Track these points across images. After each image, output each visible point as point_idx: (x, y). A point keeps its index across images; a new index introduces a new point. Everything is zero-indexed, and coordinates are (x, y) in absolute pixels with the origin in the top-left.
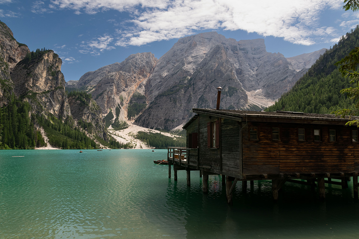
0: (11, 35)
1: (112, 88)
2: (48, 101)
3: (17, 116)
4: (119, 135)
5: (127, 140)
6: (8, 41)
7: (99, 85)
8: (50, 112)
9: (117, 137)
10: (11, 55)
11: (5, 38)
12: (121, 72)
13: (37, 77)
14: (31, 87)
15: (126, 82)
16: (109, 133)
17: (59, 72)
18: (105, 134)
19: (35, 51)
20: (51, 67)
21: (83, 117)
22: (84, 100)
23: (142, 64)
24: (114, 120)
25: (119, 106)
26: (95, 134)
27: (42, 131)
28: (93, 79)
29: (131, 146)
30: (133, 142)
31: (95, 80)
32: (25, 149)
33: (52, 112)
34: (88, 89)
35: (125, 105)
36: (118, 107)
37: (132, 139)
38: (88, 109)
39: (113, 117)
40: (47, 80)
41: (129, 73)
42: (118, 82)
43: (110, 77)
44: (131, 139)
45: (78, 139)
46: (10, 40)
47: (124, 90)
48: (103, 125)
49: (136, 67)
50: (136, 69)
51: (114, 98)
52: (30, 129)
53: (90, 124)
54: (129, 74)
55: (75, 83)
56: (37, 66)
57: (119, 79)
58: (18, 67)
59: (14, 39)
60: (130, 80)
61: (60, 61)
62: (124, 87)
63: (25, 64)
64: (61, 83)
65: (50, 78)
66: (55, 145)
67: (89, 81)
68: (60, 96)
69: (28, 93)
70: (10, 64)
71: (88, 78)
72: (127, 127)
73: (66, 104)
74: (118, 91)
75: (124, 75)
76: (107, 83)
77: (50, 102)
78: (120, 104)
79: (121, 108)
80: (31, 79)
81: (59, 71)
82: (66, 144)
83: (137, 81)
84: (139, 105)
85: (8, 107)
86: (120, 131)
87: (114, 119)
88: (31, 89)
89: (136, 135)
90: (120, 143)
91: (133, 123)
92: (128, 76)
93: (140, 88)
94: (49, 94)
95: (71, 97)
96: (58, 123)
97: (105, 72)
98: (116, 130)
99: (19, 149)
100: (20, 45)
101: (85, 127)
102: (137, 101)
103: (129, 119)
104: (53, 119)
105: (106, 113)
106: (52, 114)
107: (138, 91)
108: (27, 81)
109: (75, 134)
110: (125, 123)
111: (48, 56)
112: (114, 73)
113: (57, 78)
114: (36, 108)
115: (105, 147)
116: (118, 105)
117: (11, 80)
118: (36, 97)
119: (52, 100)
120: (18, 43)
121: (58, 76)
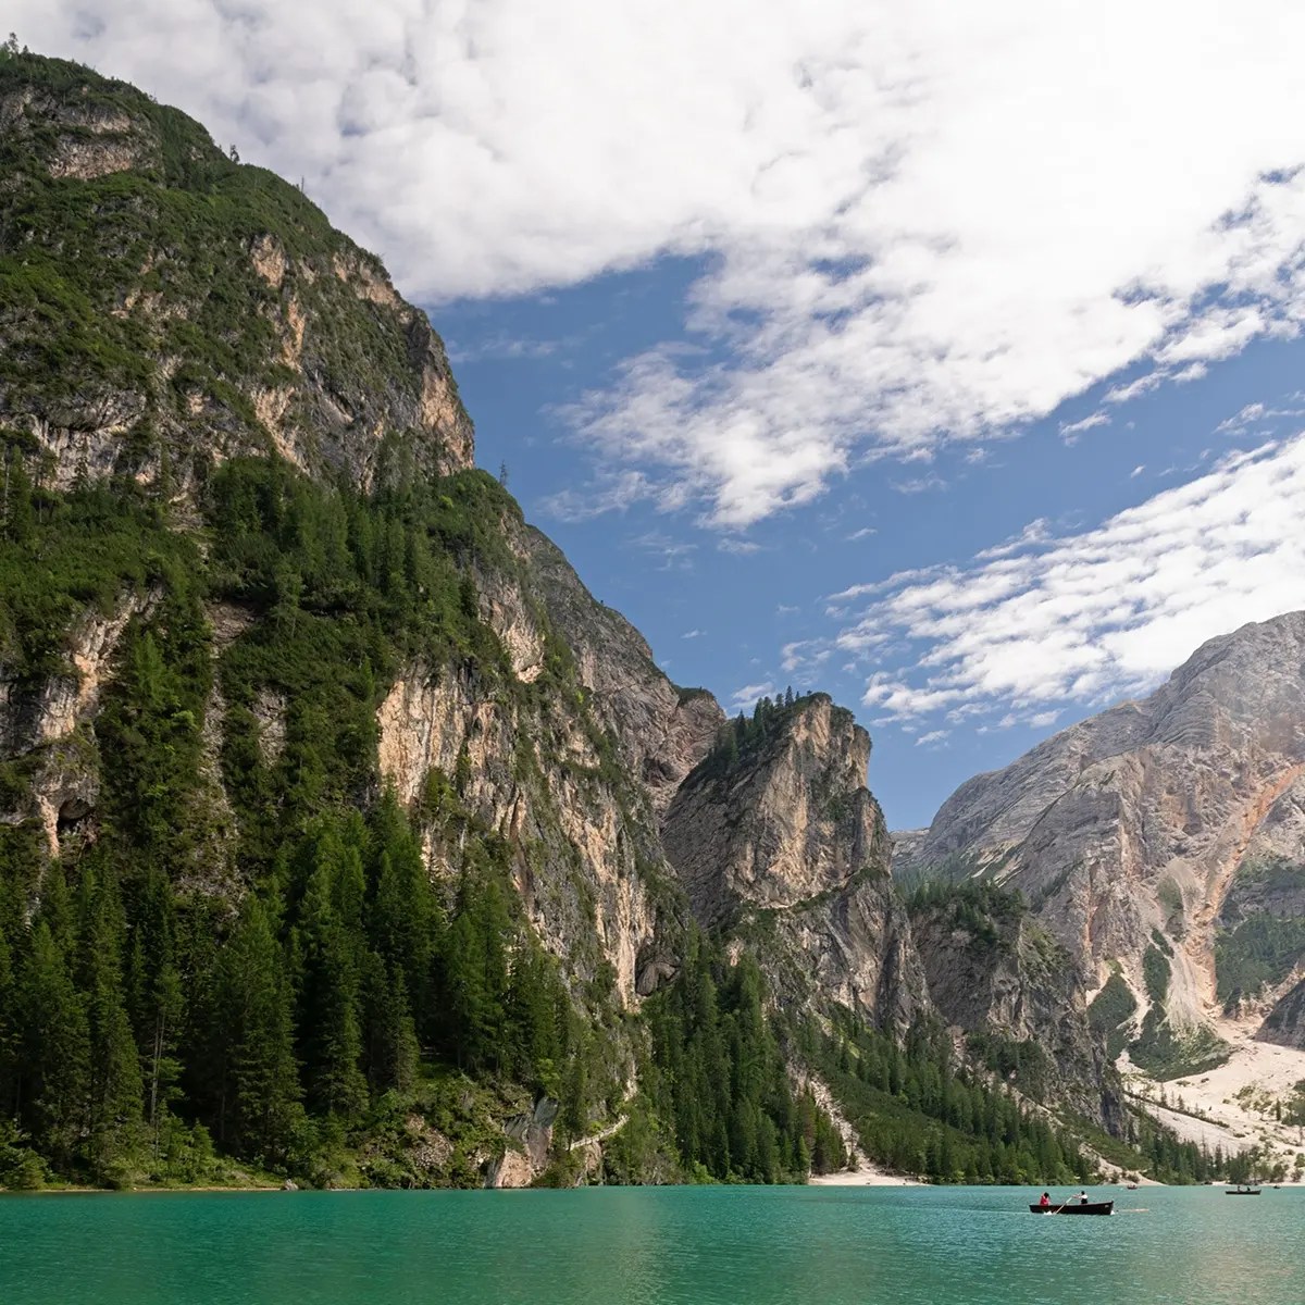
0: (646, 660)
1: (1110, 848)
2: (825, 944)
3: (719, 1025)
4: (1186, 1105)
5: (1239, 1136)
6: (636, 688)
7: (1039, 836)
8: (836, 998)
9: (1178, 1115)
10: (654, 747)
11: (625, 679)
12: (1156, 748)
13: (770, 834)
14: (750, 886)
15: (1188, 801)
16: (1131, 1095)
17: (864, 797)
18: (1110, 1102)
19: (749, 715)
20: (826, 776)
21: (991, 1015)
22: (991, 926)
23: (1277, 681)
24: (1139, 1022)
25: (1162, 942)
26: (1057, 1105)
27: (822, 1094)
28: (1003, 809)
29: (1272, 1164)
30: (1275, 1143)
31: (1014, 814)
32: (768, 1182)
33: (843, 997)
34: (983, 865)
35: (1196, 933)
36: (1158, 947)
37: (1270, 1128)
38: (1012, 969)
39: (1133, 1006)
40: (813, 838)
41: (1205, 748)
42: (1145, 811)
43: (1093, 785)
44: (1262, 1125)
45: (989, 1131)
46: (647, 682)
47: (1179, 846)
48: (1098, 1053)
49: (1239, 708)
50: (1243, 720)
51: (1125, 902)
52: (777, 1087)
53: (1029, 1051)
54: (1201, 755)
55: (913, 845)
56: (767, 779)
57: (1148, 790)
58: (685, 797)
59: (660, 675)
60: (1212, 786)
61: (862, 739)
62: (1179, 832)
63: (713, 783)
64: (874, 852)
65: (827, 833)
66: (893, 1165)
67: (981, 825)
68: (876, 914)
69: (739, 913)
70: (653, 790)
71: (974, 809)
72: (1224, 1060)
73: (904, 952)
74: (1150, 859)
75: (1172, 767)
76: (1084, 823)
77: (836, 948)
78: (1167, 929)
79: (1171, 953)
80: (749, 847)
81: (862, 789)
82: (945, 1158)
83: (1253, 789)
84: (1284, 925)
85: (681, 984)
86: (1185, 1084)
87: (1139, 1016)
88: (749, 896)
89: (1290, 1106)
90: (1201, 1148)
91: (1253, 1032)
92: (1198, 766)
93: (1278, 828)
94: (825, 913)
95: (921, 918)
96: (882, 1050)
97: (1064, 761)
98: (1161, 1079)
99: (748, 1183)
100: (686, 696)
101: (1003, 1066)
102: (1267, 903)
103: (1227, 1013)
104: (854, 1033)
105: (1094, 983)
106: (847, 1010)
107: (1268, 844)
108: (729, 858)
109: (974, 1104)
110: (1207, 1038)
111: (808, 725)
112: (1116, 763)
113: (855, 829)
114: (778, 984)
115: (1129, 1173)
116: (1157, 935)
117: (666, 863)
118: (774, 928)
119: (839, 941)
120: (675, 689)
121: (859, 813)
